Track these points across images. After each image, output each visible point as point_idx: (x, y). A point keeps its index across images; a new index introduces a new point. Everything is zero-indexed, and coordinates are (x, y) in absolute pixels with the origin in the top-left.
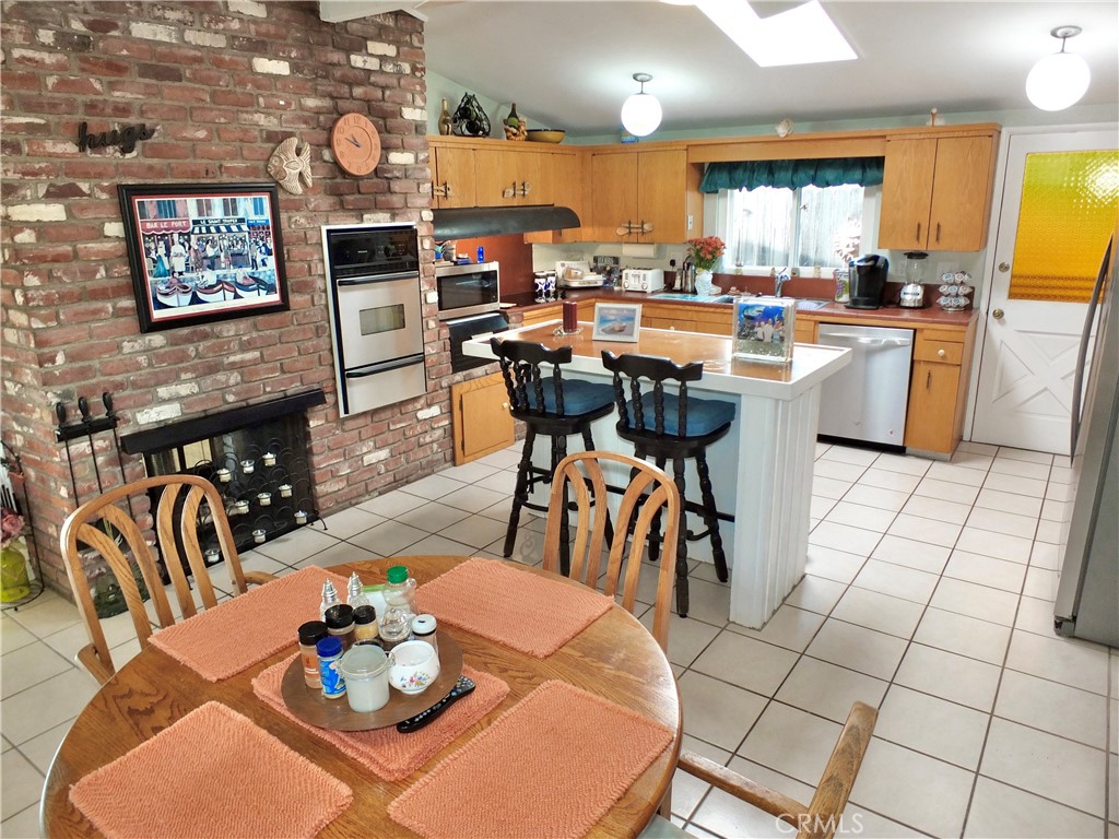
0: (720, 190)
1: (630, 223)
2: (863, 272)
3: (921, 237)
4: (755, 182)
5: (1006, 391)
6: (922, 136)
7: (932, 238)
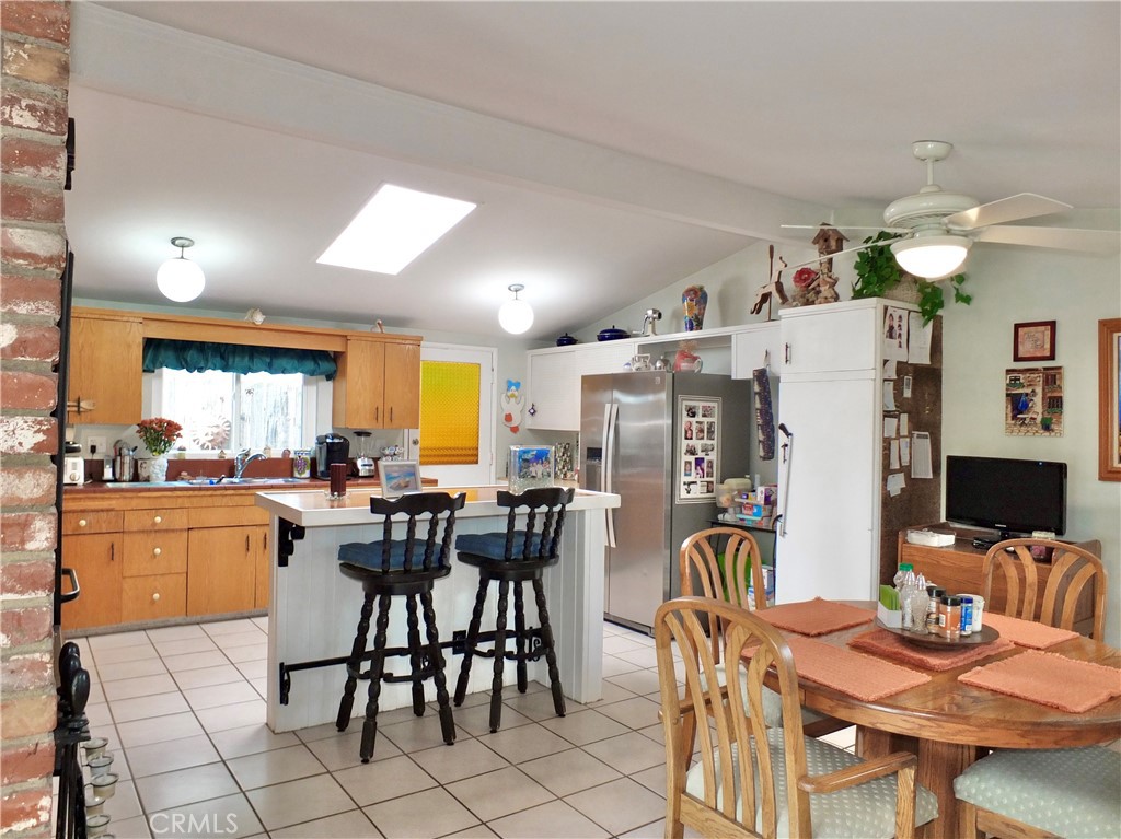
3: (379, 418)
6: (374, 339)
7: (387, 419)
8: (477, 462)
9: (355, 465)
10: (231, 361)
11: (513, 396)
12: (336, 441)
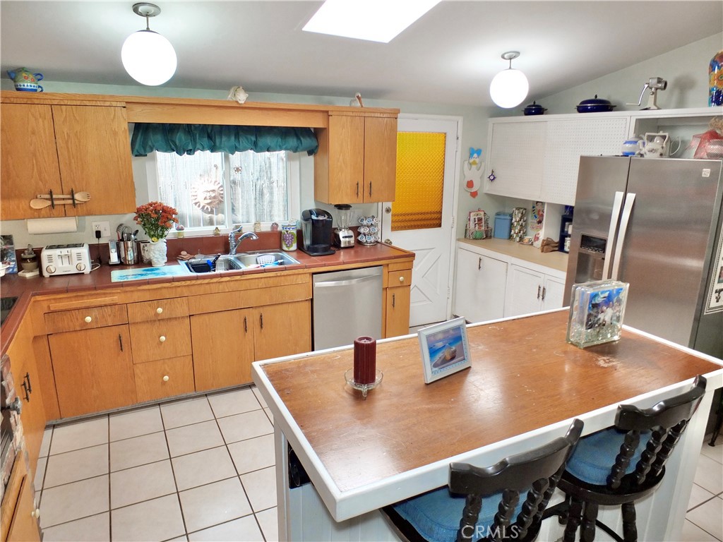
0: (148, 154)
1: (52, 194)
3: (359, 194)
6: (354, 114)
7: (366, 194)
8: (440, 225)
9: (338, 236)
10: (218, 141)
11: (474, 163)
12: (321, 218)
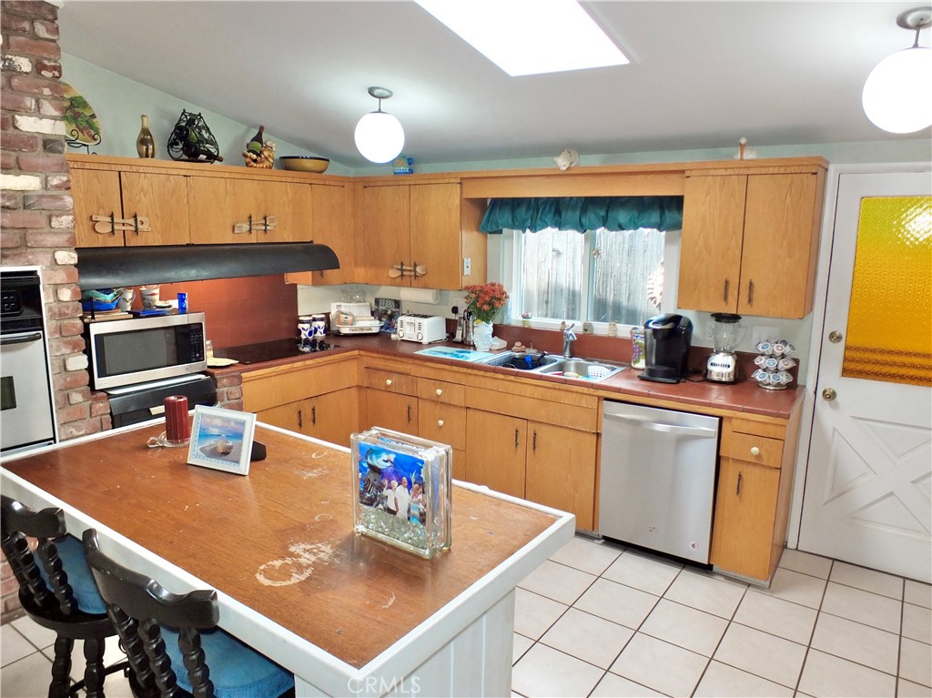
0: (505, 230)
1: (402, 264)
2: (660, 336)
3: (730, 298)
4: (539, 222)
5: (840, 491)
6: (729, 172)
7: (744, 299)
10: (563, 217)
